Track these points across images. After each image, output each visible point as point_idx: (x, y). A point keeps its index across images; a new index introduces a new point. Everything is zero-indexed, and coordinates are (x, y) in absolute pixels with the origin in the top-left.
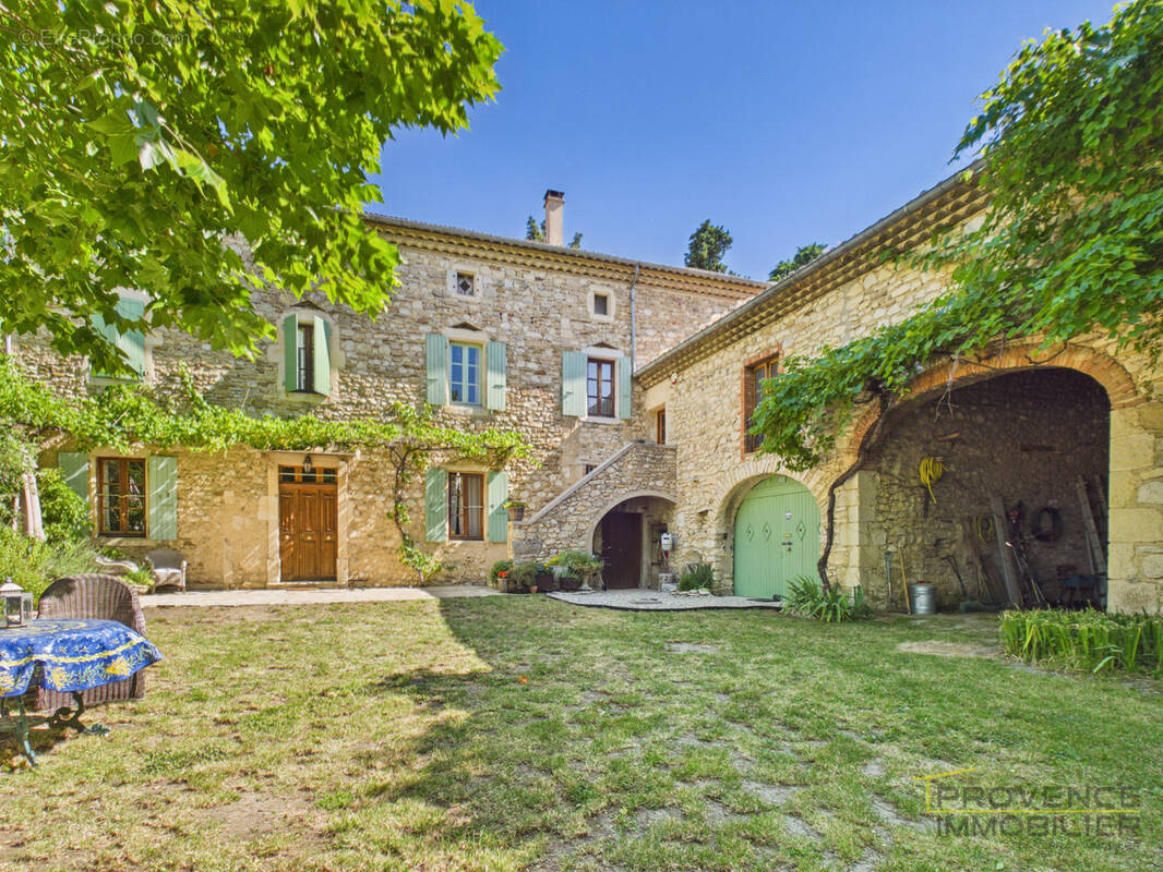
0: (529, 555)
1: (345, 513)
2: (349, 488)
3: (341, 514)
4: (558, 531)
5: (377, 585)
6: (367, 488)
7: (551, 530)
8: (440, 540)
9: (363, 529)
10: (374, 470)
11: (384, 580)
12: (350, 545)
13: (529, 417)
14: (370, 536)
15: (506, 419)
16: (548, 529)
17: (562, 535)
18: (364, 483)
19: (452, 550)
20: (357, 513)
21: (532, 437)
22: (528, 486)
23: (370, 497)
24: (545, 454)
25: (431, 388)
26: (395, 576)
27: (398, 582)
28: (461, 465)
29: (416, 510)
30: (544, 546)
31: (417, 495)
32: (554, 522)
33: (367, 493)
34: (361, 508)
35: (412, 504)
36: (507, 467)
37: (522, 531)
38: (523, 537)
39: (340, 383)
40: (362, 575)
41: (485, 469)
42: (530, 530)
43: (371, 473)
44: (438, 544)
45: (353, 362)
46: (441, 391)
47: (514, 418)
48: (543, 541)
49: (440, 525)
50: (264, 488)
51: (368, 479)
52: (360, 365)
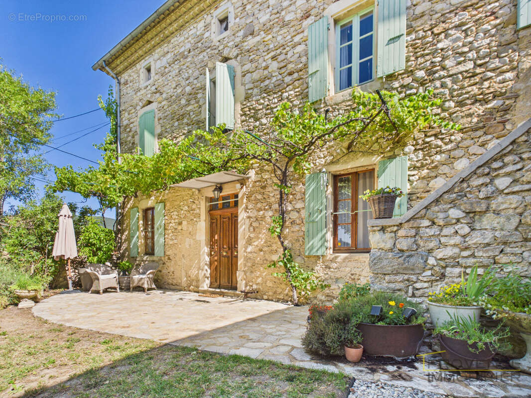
0: (399, 278)
1: (243, 229)
2: (247, 208)
3: (240, 231)
4: (467, 230)
5: (265, 297)
6: (259, 205)
7: (446, 231)
8: (319, 253)
9: (256, 243)
10: (264, 187)
11: (270, 293)
12: (247, 259)
13: (448, 63)
14: (261, 250)
15: (408, 80)
16: (441, 228)
17: (476, 238)
18: (257, 201)
19: (334, 265)
20: (252, 229)
21: (452, 91)
22: (445, 169)
23: (261, 213)
24: (479, 109)
25: (313, 83)
26: (279, 290)
27: (281, 297)
28: (345, 162)
29: (298, 221)
30: (431, 261)
31: (299, 205)
32: (455, 213)
33: (259, 210)
34: (254, 224)
35: (294, 215)
36: (409, 148)
37: (388, 235)
38: (389, 245)
39: (241, 116)
40: (255, 287)
41: (376, 159)
42: (401, 233)
43: (262, 191)
44: (318, 257)
45: (250, 92)
46: (323, 81)
47: (421, 74)
48: (430, 251)
49: (320, 235)
50: (199, 216)
51: (259, 197)
52: (256, 91)
